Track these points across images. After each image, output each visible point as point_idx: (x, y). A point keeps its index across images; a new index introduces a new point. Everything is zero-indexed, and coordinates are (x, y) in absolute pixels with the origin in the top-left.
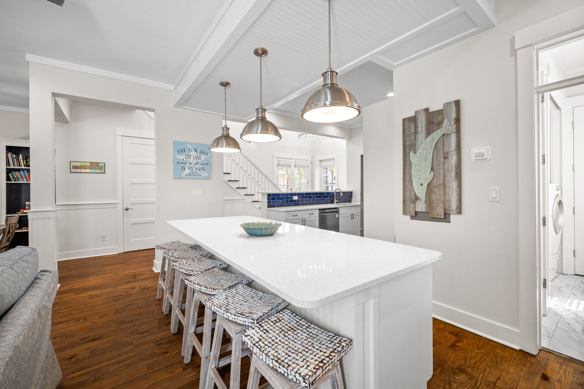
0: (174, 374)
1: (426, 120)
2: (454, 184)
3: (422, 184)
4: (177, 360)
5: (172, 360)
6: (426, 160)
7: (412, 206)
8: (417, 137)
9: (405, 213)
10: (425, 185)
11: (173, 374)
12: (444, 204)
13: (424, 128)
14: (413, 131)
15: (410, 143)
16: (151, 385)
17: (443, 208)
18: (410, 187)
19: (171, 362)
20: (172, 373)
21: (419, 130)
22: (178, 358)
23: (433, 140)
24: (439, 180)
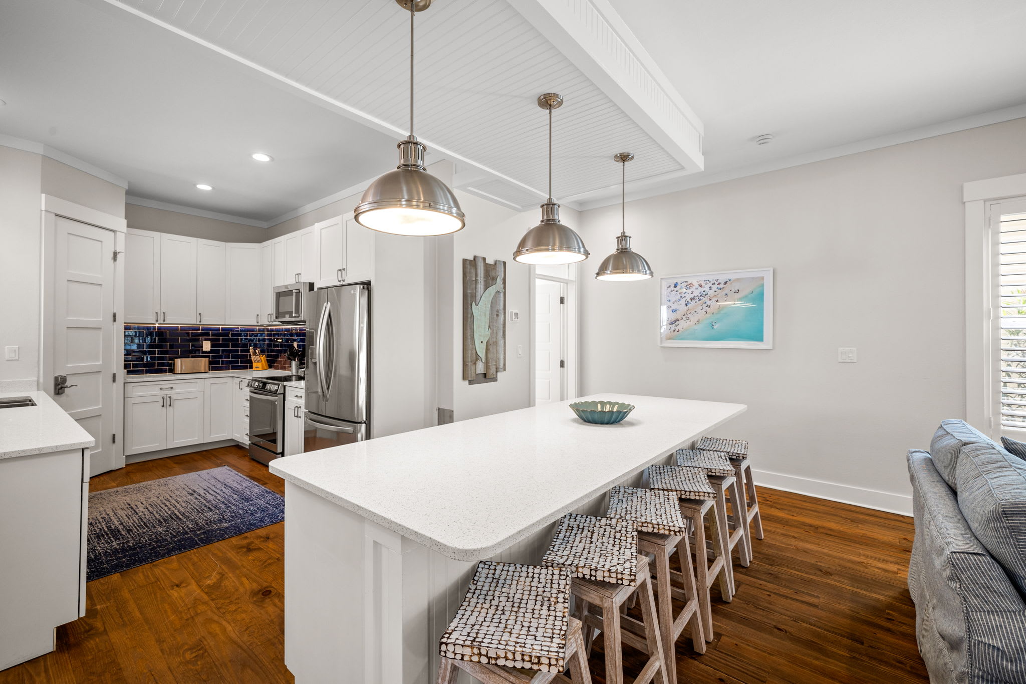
0: (735, 642)
1: (484, 270)
2: (502, 342)
3: (482, 342)
4: (716, 655)
5: (723, 661)
6: (485, 315)
7: (473, 367)
8: (477, 287)
9: (464, 378)
10: (485, 343)
11: (738, 643)
12: (496, 363)
13: (482, 279)
14: (474, 279)
15: (471, 292)
16: (773, 655)
17: (495, 367)
18: (471, 345)
19: (726, 660)
20: (737, 645)
21: (479, 278)
22: (713, 657)
23: (490, 295)
24: (493, 338)
